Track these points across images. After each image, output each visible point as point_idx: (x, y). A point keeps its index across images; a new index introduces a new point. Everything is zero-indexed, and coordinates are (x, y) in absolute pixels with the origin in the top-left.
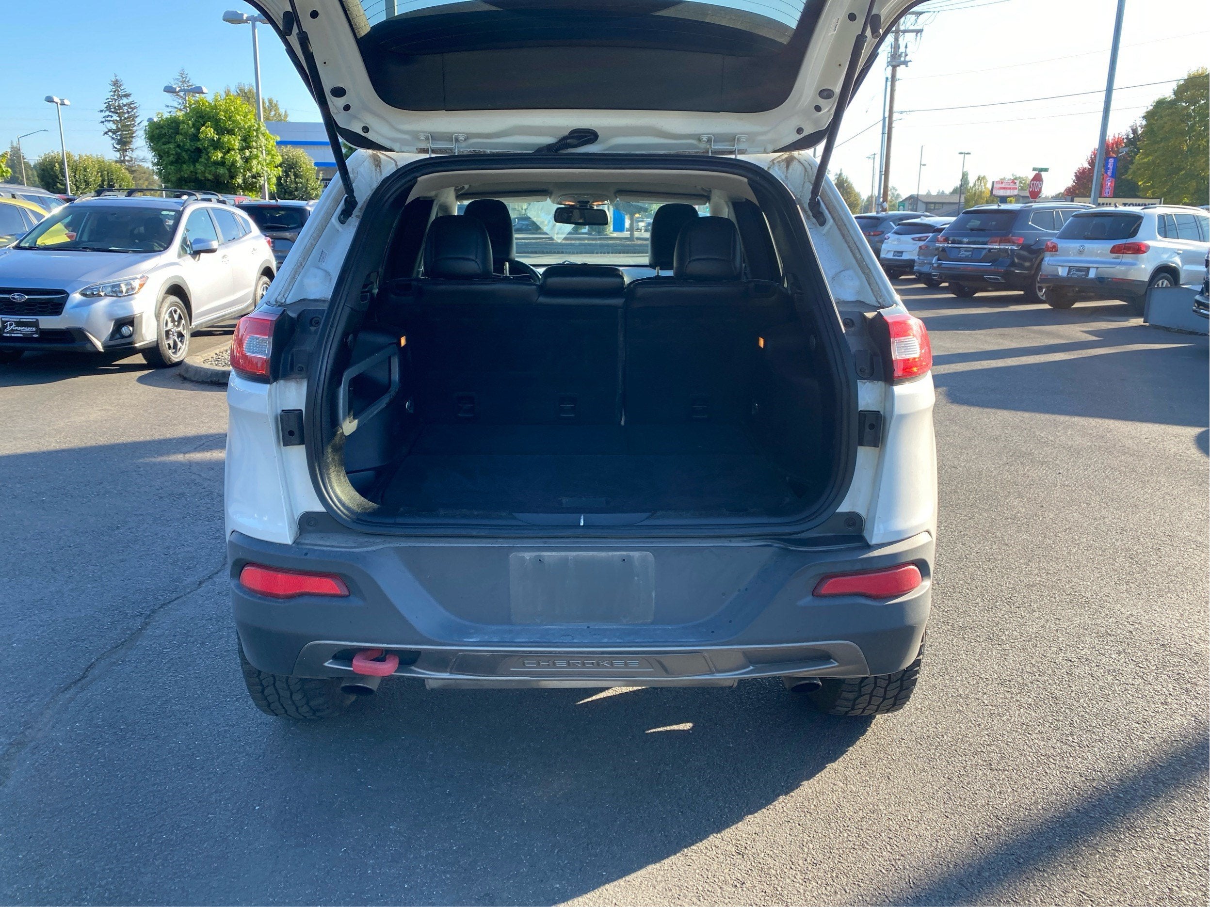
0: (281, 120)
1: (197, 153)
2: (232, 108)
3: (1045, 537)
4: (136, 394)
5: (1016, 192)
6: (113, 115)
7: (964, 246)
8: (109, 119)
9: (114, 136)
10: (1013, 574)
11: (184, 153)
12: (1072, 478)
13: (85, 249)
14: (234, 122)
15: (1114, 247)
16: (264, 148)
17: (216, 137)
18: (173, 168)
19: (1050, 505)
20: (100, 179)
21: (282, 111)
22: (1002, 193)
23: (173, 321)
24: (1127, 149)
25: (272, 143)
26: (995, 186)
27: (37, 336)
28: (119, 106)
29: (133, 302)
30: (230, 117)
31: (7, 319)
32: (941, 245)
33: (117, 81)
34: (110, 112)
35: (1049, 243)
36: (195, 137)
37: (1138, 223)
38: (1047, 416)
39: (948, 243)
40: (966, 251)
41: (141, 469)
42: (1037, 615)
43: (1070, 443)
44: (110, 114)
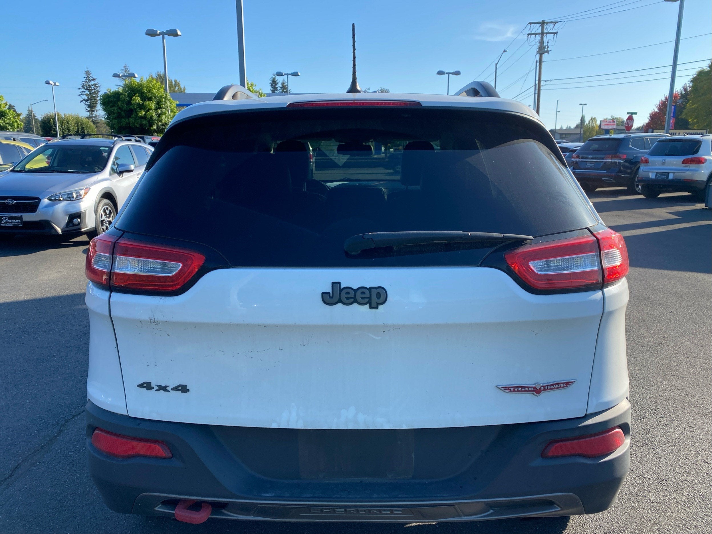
0: (182, 92)
1: (131, 112)
2: (151, 85)
3: (671, 361)
4: (81, 261)
5: (615, 127)
6: (86, 91)
7: (589, 160)
8: (83, 93)
9: (86, 103)
10: (653, 390)
11: (122, 112)
12: (680, 315)
13: (53, 171)
14: (152, 93)
15: (684, 160)
16: (169, 108)
17: (141, 102)
18: (116, 121)
19: (669, 336)
20: (76, 127)
21: (182, 87)
22: (606, 127)
23: (106, 214)
24: (682, 100)
25: (174, 105)
26: (602, 123)
27: (21, 225)
28: (89, 86)
29: (81, 203)
30: (150, 91)
31: (3, 216)
32: (575, 160)
33: (88, 71)
34: (84, 89)
35: (643, 158)
36: (129, 103)
37: (699, 145)
38: (656, 271)
39: (579, 159)
40: (590, 163)
41: (76, 313)
42: (676, 423)
43: (674, 290)
44: (84, 90)
